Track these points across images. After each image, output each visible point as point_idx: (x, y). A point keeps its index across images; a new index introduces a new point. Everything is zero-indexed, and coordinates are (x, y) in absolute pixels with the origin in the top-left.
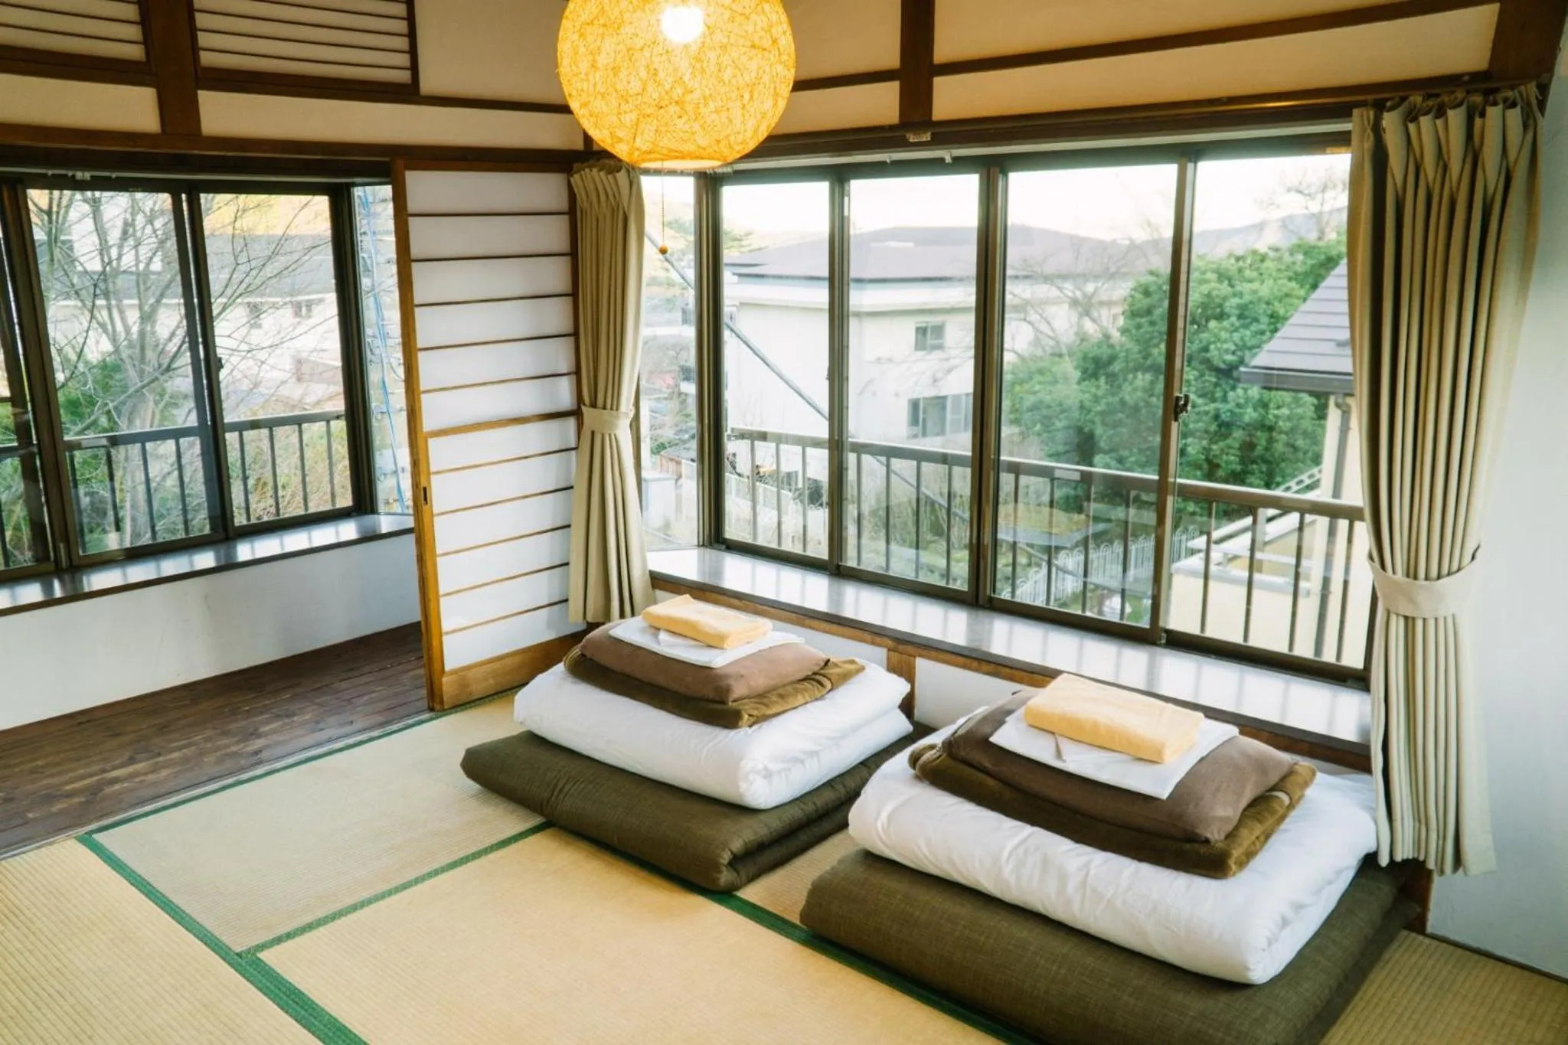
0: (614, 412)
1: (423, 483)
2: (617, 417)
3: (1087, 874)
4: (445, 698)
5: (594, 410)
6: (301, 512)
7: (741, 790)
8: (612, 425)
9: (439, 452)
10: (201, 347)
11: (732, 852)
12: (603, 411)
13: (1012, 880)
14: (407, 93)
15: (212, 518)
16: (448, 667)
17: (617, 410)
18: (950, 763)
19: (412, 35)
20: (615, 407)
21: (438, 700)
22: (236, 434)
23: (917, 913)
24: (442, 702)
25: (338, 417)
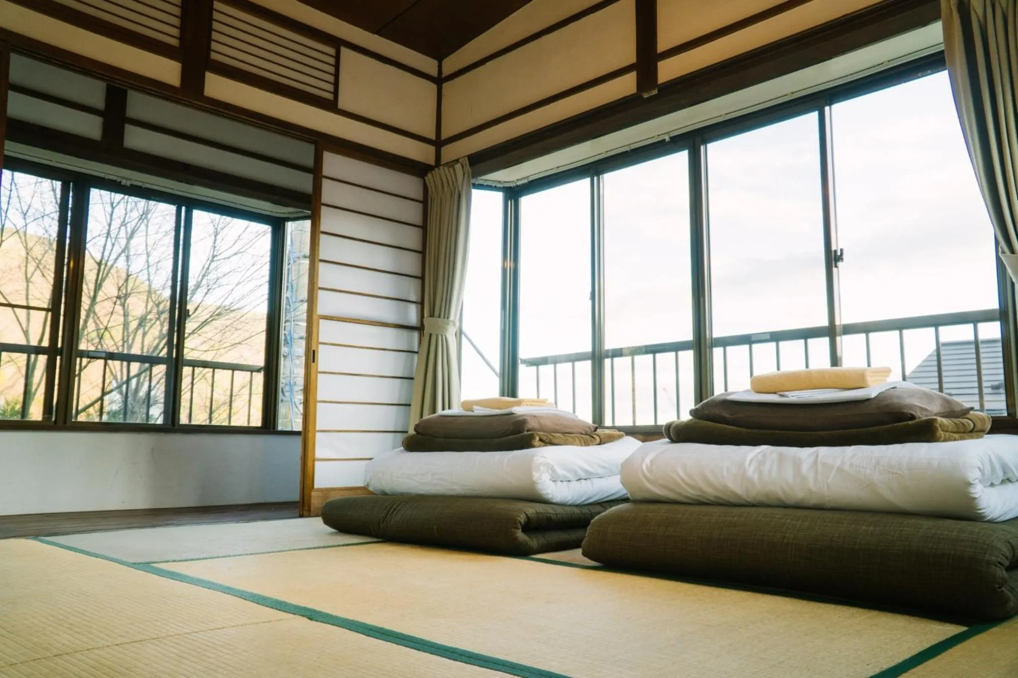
0: (446, 320)
1: (314, 348)
2: (448, 324)
3: (817, 456)
4: (312, 509)
5: (432, 318)
6: (226, 423)
7: (534, 479)
8: (443, 328)
9: (327, 331)
10: (174, 351)
11: (527, 515)
12: (438, 319)
13: (756, 477)
14: (331, 105)
15: (165, 412)
16: (316, 486)
17: (448, 318)
18: (697, 421)
19: (337, 75)
20: (446, 317)
21: (306, 508)
22: (191, 368)
23: (679, 516)
24: (309, 511)
25: (259, 371)
